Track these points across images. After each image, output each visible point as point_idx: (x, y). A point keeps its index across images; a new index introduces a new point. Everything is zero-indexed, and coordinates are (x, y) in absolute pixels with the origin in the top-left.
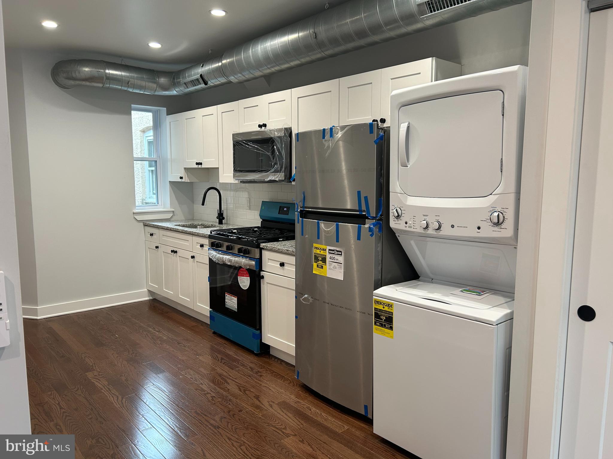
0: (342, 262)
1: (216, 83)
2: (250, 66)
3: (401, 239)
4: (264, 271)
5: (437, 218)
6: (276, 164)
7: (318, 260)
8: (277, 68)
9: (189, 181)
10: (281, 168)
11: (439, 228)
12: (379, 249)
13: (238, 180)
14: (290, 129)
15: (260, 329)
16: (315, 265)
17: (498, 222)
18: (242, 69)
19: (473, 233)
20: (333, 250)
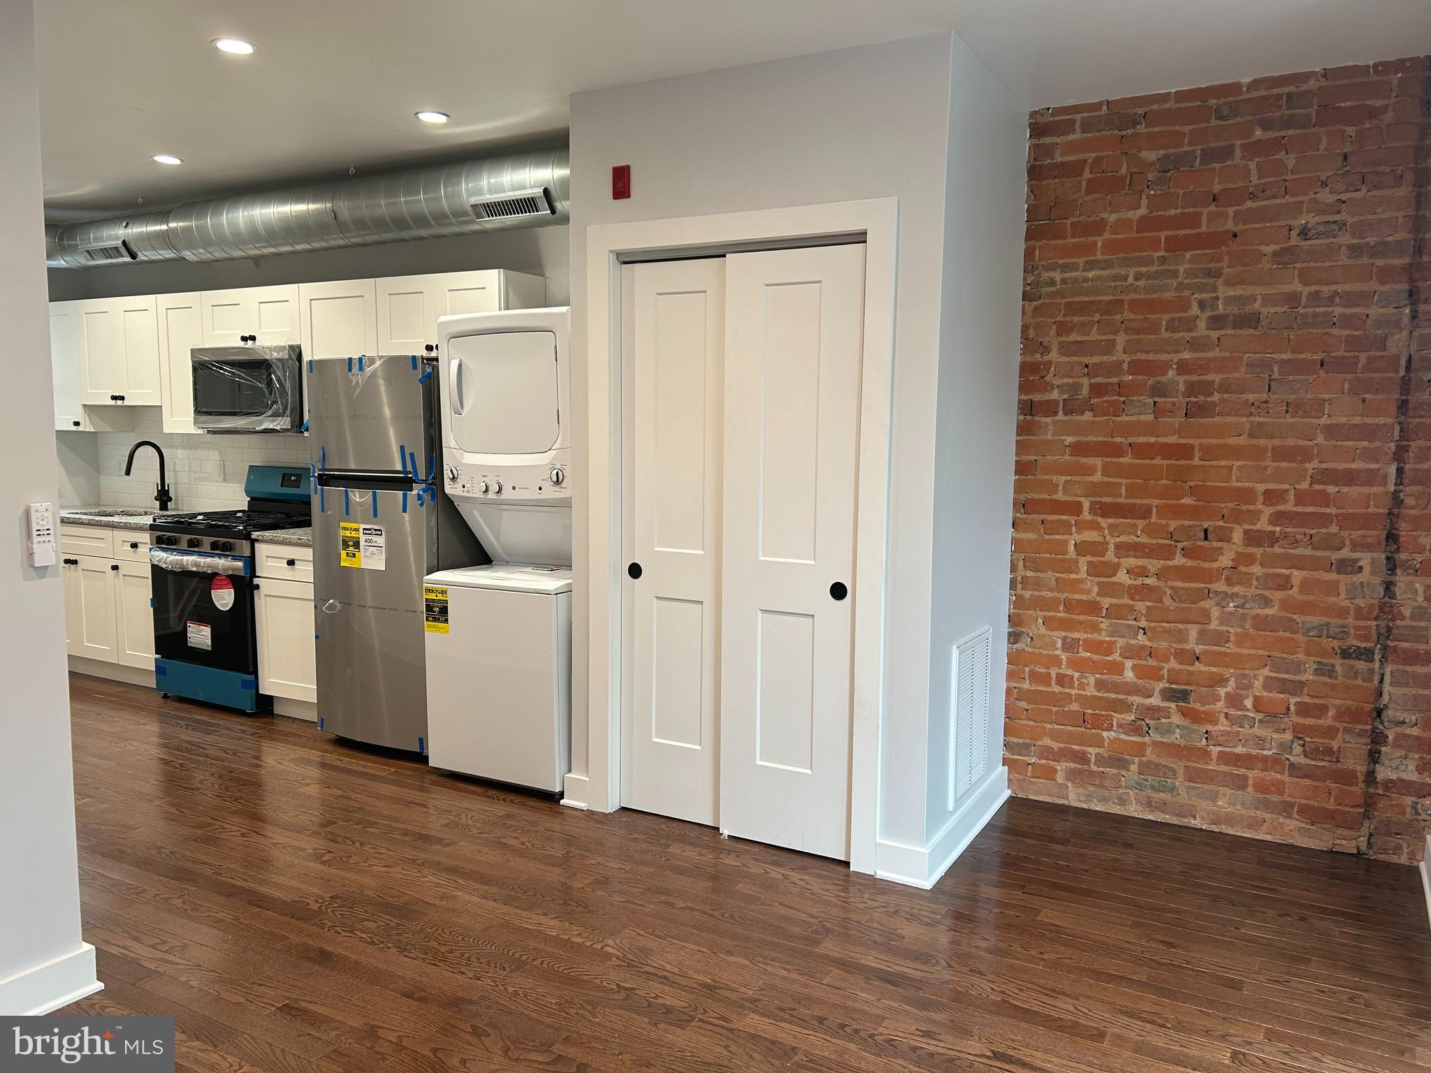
0: (383, 544)
1: (153, 258)
2: (222, 241)
3: (462, 509)
4: (259, 577)
5: (497, 478)
6: (274, 402)
7: (348, 546)
8: (272, 250)
9: (93, 430)
10: (285, 409)
11: (500, 491)
12: (433, 523)
13: (203, 428)
14: (299, 347)
15: (255, 672)
16: (343, 553)
17: (558, 481)
18: (207, 243)
19: (533, 495)
20: (370, 530)
